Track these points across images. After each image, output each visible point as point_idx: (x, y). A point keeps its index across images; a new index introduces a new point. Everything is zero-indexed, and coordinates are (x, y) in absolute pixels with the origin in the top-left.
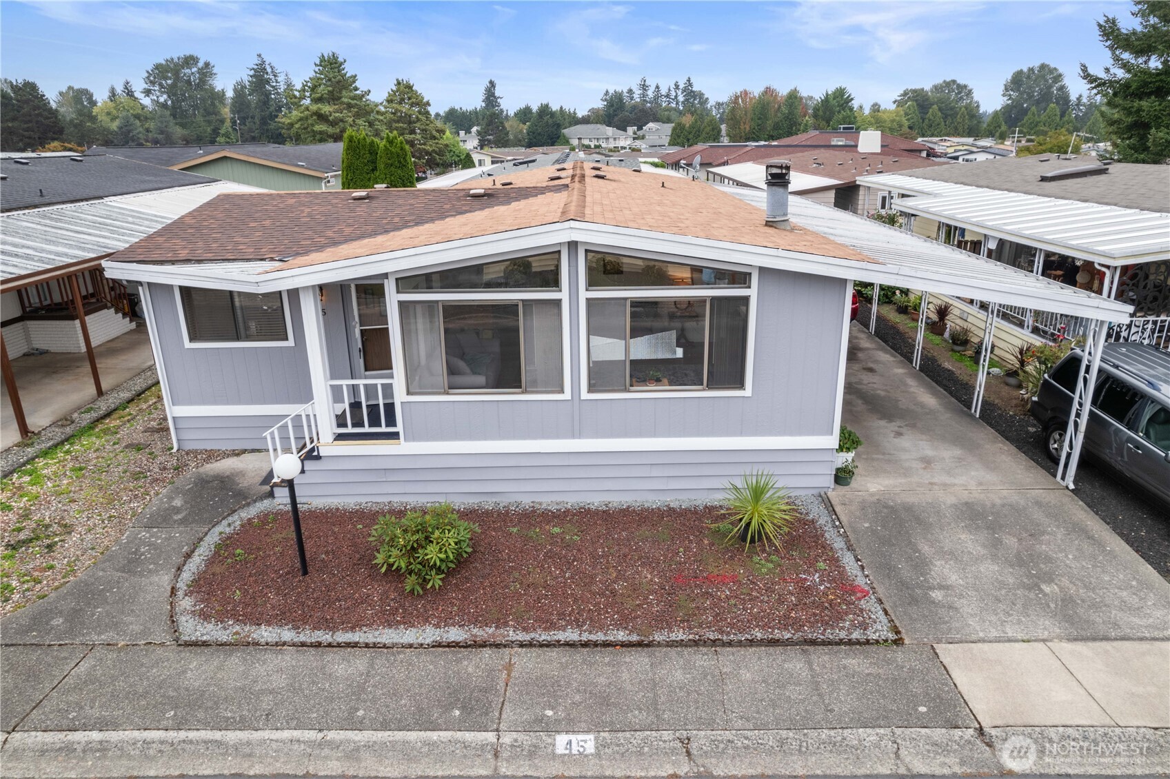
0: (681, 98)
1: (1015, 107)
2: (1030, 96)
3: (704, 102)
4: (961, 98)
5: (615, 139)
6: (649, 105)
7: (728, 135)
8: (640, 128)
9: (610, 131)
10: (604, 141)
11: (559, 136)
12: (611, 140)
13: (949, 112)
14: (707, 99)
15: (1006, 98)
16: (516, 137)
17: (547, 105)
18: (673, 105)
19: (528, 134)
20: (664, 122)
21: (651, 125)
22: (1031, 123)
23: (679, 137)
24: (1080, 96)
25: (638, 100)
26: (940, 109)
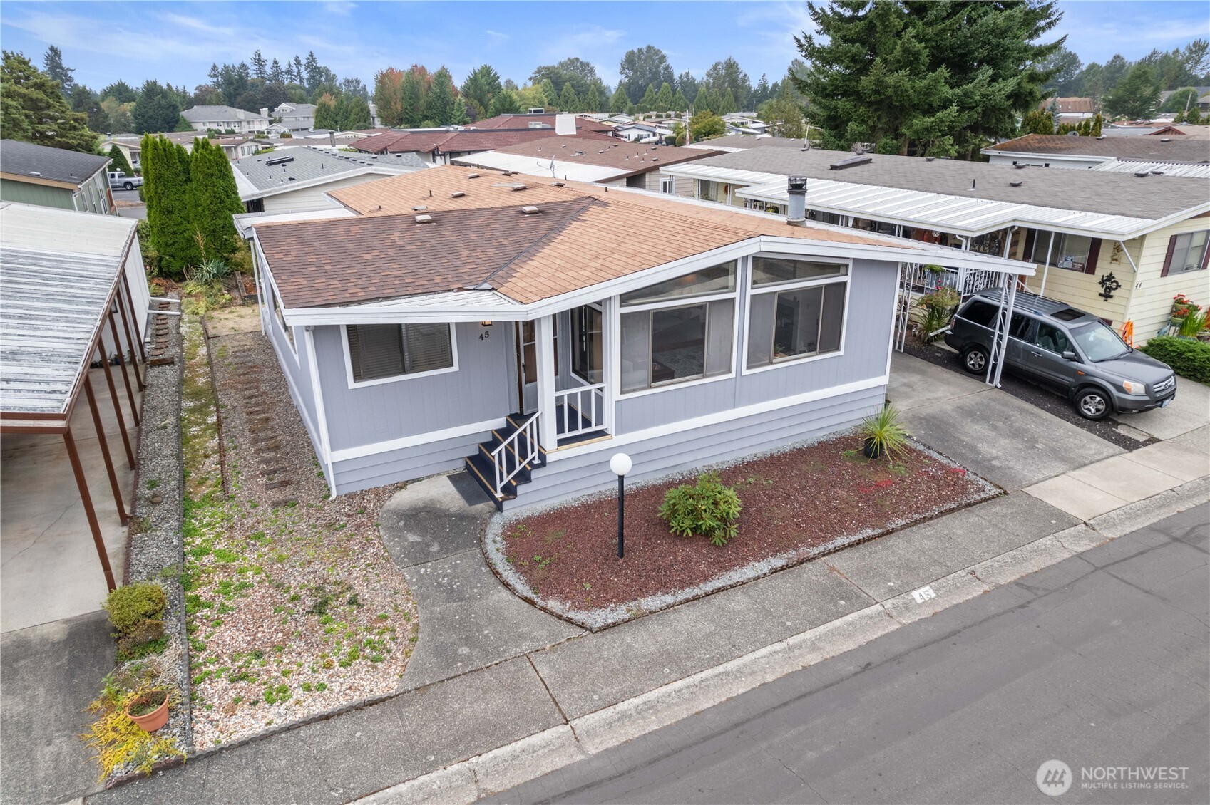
0: (305, 75)
1: (632, 84)
2: (643, 74)
3: (332, 79)
4: (586, 75)
5: (248, 122)
6: (268, 82)
7: (380, 116)
8: (271, 110)
9: (241, 113)
10: (236, 125)
11: (177, 121)
12: (244, 124)
13: (581, 89)
14: (334, 75)
15: (623, 76)
16: (118, 121)
17: (155, 83)
18: (297, 82)
19: (136, 118)
20: (297, 103)
21: (284, 106)
22: (651, 99)
23: (325, 119)
24: (681, 75)
25: (255, 76)
26: (573, 86)
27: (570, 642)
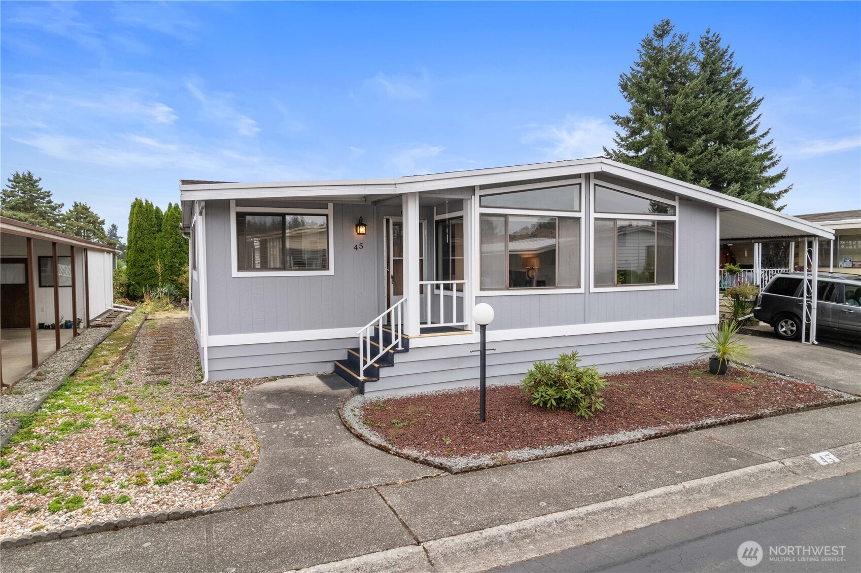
27: (426, 480)
